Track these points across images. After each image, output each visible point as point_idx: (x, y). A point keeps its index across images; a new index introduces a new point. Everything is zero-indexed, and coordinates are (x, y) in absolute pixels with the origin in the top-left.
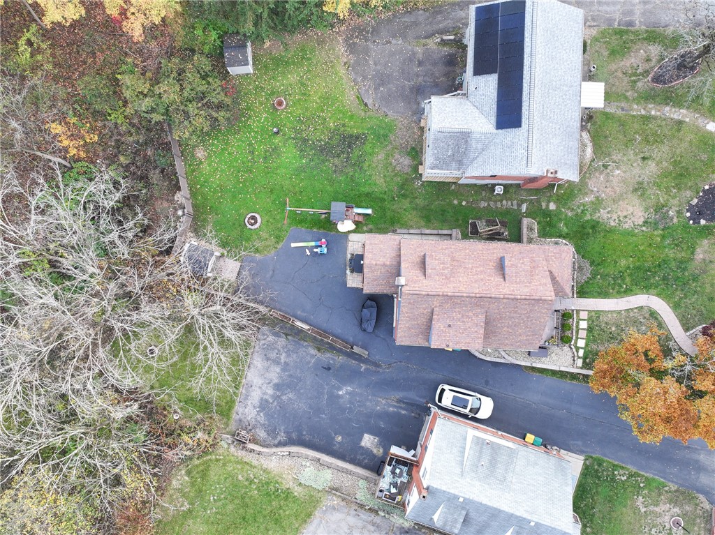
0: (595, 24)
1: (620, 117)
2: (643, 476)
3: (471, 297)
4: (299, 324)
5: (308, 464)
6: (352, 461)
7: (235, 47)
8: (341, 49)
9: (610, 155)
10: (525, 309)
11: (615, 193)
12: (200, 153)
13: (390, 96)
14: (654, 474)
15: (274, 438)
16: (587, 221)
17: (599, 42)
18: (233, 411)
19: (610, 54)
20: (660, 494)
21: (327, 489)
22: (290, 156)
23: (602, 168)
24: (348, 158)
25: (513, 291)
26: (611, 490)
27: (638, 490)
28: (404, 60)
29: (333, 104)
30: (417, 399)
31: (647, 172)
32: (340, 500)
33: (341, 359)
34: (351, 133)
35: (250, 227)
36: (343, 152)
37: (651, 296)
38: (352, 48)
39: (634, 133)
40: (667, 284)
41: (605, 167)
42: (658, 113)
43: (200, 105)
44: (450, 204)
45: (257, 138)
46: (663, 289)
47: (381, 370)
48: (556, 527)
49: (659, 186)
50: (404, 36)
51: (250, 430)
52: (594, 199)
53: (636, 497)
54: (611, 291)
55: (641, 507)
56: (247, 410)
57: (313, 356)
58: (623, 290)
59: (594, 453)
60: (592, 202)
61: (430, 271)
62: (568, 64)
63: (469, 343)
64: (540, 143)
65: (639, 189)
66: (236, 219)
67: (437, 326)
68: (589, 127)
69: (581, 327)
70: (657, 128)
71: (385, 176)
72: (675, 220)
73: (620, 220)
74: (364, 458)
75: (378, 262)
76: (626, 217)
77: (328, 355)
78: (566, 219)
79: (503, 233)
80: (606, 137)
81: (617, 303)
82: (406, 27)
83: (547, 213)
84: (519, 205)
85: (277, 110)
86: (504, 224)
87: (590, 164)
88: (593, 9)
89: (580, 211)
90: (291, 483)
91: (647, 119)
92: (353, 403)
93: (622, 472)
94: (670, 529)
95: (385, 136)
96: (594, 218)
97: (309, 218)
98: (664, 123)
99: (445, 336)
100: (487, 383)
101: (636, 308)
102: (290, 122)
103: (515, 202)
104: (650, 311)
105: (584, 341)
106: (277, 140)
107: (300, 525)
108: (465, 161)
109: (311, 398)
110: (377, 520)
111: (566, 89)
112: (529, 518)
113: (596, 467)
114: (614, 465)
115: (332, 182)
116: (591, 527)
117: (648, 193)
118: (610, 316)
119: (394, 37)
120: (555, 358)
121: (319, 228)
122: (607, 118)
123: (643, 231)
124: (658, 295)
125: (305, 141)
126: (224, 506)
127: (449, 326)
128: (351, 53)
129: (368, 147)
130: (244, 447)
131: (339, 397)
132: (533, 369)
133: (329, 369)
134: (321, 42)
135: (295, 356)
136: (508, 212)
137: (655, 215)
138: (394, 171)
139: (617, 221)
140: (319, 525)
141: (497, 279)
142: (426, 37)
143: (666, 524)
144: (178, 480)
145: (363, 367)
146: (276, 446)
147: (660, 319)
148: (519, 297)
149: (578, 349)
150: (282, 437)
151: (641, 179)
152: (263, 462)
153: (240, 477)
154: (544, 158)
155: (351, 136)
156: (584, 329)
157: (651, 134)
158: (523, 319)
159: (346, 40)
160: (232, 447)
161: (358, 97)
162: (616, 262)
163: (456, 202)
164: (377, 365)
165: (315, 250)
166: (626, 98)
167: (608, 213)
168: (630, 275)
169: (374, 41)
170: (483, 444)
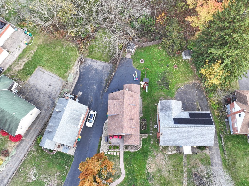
0: (211, 154)
1: (182, 163)
2: (67, 175)
3: (123, 109)
4: (114, 73)
5: (74, 76)
6: (74, 89)
7: (189, 53)
8: (193, 82)
9: (169, 160)
10: (120, 126)
11: (157, 162)
12: (160, 48)
13: (181, 95)
14: (67, 178)
15: (82, 69)
16: (148, 154)
17: (205, 156)
18: (89, 58)
19: (202, 159)
20: (60, 180)
21: (67, 81)
22: (161, 70)
23: (165, 158)
24: (162, 85)
25: (125, 121)
26: (63, 164)
27: (62, 173)
28: (192, 99)
29: (177, 80)
30: (92, 106)
31: (165, 173)
32: (64, 84)
33: (104, 85)
34: (169, 85)
35: (140, 60)
36: (163, 83)
37: (124, 176)
38: (194, 85)
39: (177, 168)
40: (129, 181)
41: (166, 159)
42: (184, 176)
43: (172, 43)
44: (150, 113)
45: (165, 61)
46: (127, 179)
47: (101, 96)
48: (55, 136)
49: (161, 177)
50: (199, 99)
51: (84, 62)
52: (155, 155)
53: (60, 172)
54: (126, 162)
55: (56, 174)
56: (90, 62)
57: (105, 78)
58: (126, 166)
59: (74, 159)
60: (154, 155)
61: (130, 98)
62: (196, 141)
63: (110, 111)
64: (170, 131)
65: (159, 170)
66: (142, 57)
67: (114, 102)
68: (177, 153)
69: (114, 153)
70: (179, 175)
71: (157, 95)
72: (150, 183)
73: (149, 164)
74: (75, 93)
75: (132, 87)
76: (150, 166)
77: (105, 82)
78: (148, 147)
79: (142, 128)
80: (175, 159)
81: (122, 164)
82: (202, 99)
83: (149, 141)
84: (151, 133)
85: (174, 66)
86: (145, 128)
87: (166, 154)
88: (215, 153)
89: (151, 151)
90: (69, 72)
91: (182, 172)
92: (91, 89)
93: (68, 167)
94: (49, 184)
95: (169, 95)
96: (149, 156)
97: (144, 75)
98: (182, 178)
99: (112, 104)
100: (97, 126)
101: (121, 171)
102: (171, 69)
103: (152, 131)
104: (120, 175)
105: (110, 154)
106: (165, 66)
107: (58, 74)
108: (163, 111)
109: (93, 78)
110: (58, 95)
111: (188, 140)
112: (58, 128)
113: (70, 159)
114: (70, 165)
115: (155, 81)
116: (51, 158)
117: (158, 173)
118: (118, 162)
119: (199, 96)
120: (104, 145)
121: (141, 78)
122: (181, 159)
123: (146, 172)
124: (125, 178)
125: (166, 73)
126: (64, 55)
127: (115, 105)
128: (192, 85)
129: (165, 90)
130: (80, 60)
131: (93, 85)
132: (101, 139)
133: (101, 82)
134: (194, 76)
135: (105, 73)
136: (149, 130)
137: (151, 176)
138: (159, 97)
139: (148, 163)
140: (57, 79)
141: (129, 118)
142: (200, 105)
143: (51, 183)
144: (72, 44)
145: (101, 92)
146: (80, 69)
147: (117, 179)
148: (124, 122)
149: (107, 152)
150: (82, 70)
151: (162, 171)
152: (76, 65)
153: (72, 59)
154: (166, 132)
155: (168, 85)
156: (114, 154)
157: (177, 173)
158: (117, 126)
159: (196, 83)
160: (80, 57)
161: (180, 87)
162: (135, 163)
163: (151, 115)
164: (102, 95)
165: (135, 77)
166: (188, 165)
167: (151, 160)
168: (131, 168)
169: (196, 91)
170: (80, 116)
